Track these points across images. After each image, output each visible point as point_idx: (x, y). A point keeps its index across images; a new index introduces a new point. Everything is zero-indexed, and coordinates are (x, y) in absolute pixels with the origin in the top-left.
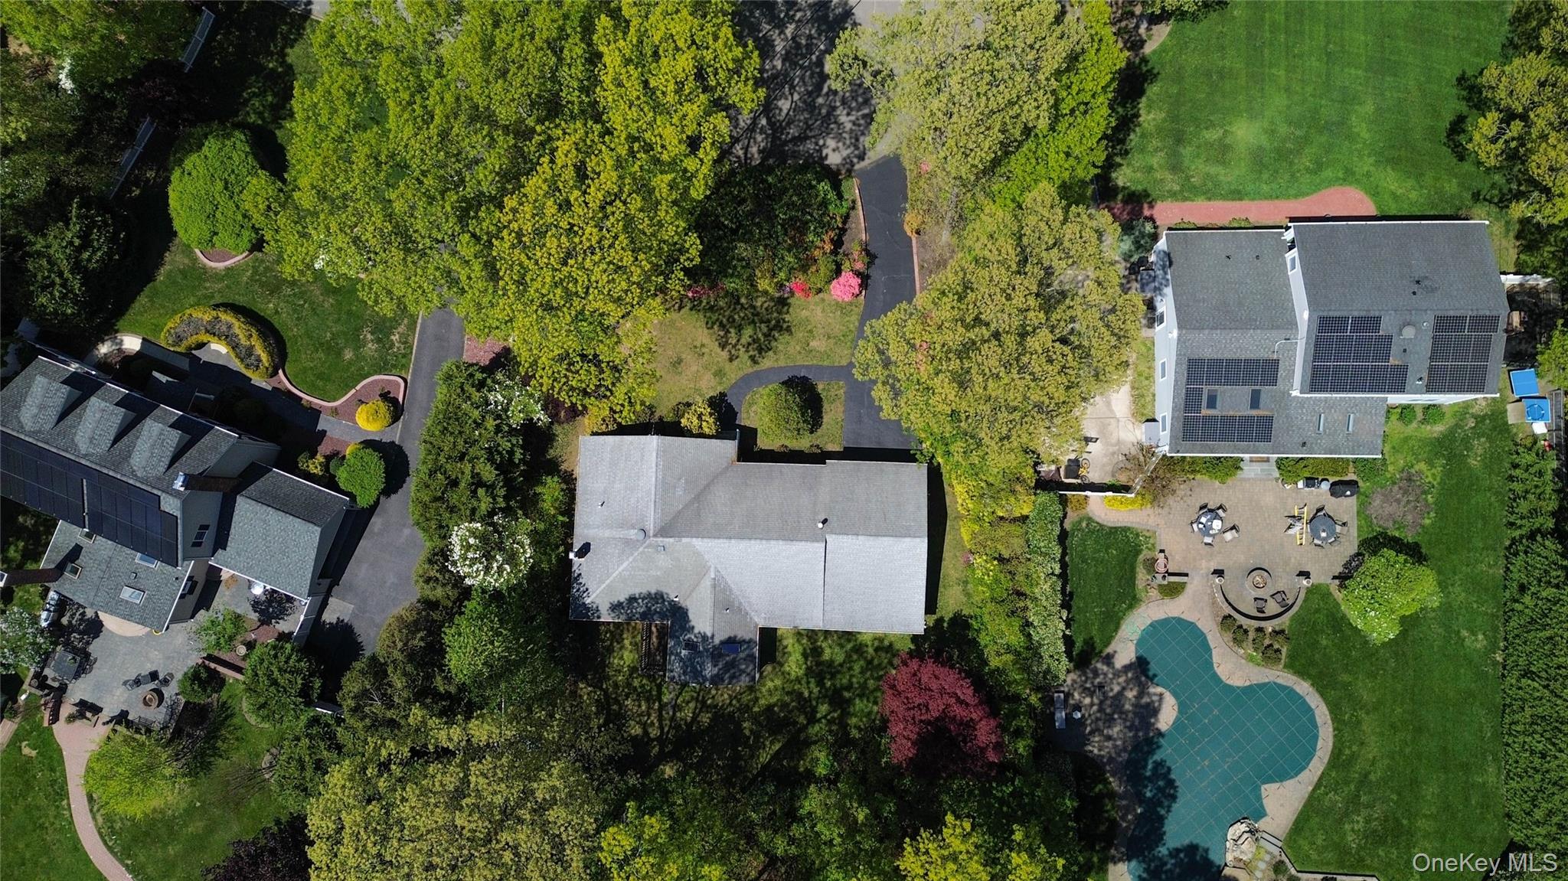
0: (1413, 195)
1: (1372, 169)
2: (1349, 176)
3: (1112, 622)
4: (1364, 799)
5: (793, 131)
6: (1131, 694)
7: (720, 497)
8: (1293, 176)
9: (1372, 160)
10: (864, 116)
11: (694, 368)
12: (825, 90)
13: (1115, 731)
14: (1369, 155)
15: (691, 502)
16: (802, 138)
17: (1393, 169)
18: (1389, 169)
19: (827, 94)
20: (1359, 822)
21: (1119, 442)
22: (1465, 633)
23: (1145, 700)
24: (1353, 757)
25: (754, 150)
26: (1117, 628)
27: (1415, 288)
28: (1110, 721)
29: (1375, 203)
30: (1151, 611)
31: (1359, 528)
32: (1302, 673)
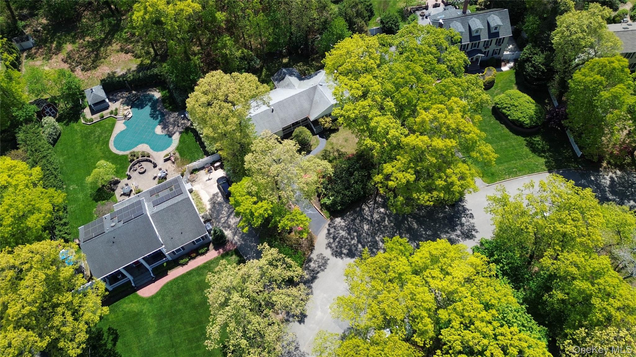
0: (125, 306)
1: (143, 308)
2: (151, 300)
3: (181, 141)
4: (97, 139)
5: (358, 221)
6: (171, 129)
7: (306, 105)
8: (171, 290)
9: (144, 311)
10: (337, 237)
11: (340, 141)
12: (356, 238)
13: (172, 120)
14: (145, 313)
15: (313, 99)
16: (353, 220)
17: (135, 311)
18: (136, 310)
19: (354, 237)
20: (97, 134)
21: (199, 183)
22: (77, 187)
23: (167, 129)
24: (102, 145)
25: (367, 209)
26: (180, 141)
27: (114, 240)
28: (174, 121)
29: (138, 296)
30: (172, 149)
31: (116, 198)
32: (123, 156)
